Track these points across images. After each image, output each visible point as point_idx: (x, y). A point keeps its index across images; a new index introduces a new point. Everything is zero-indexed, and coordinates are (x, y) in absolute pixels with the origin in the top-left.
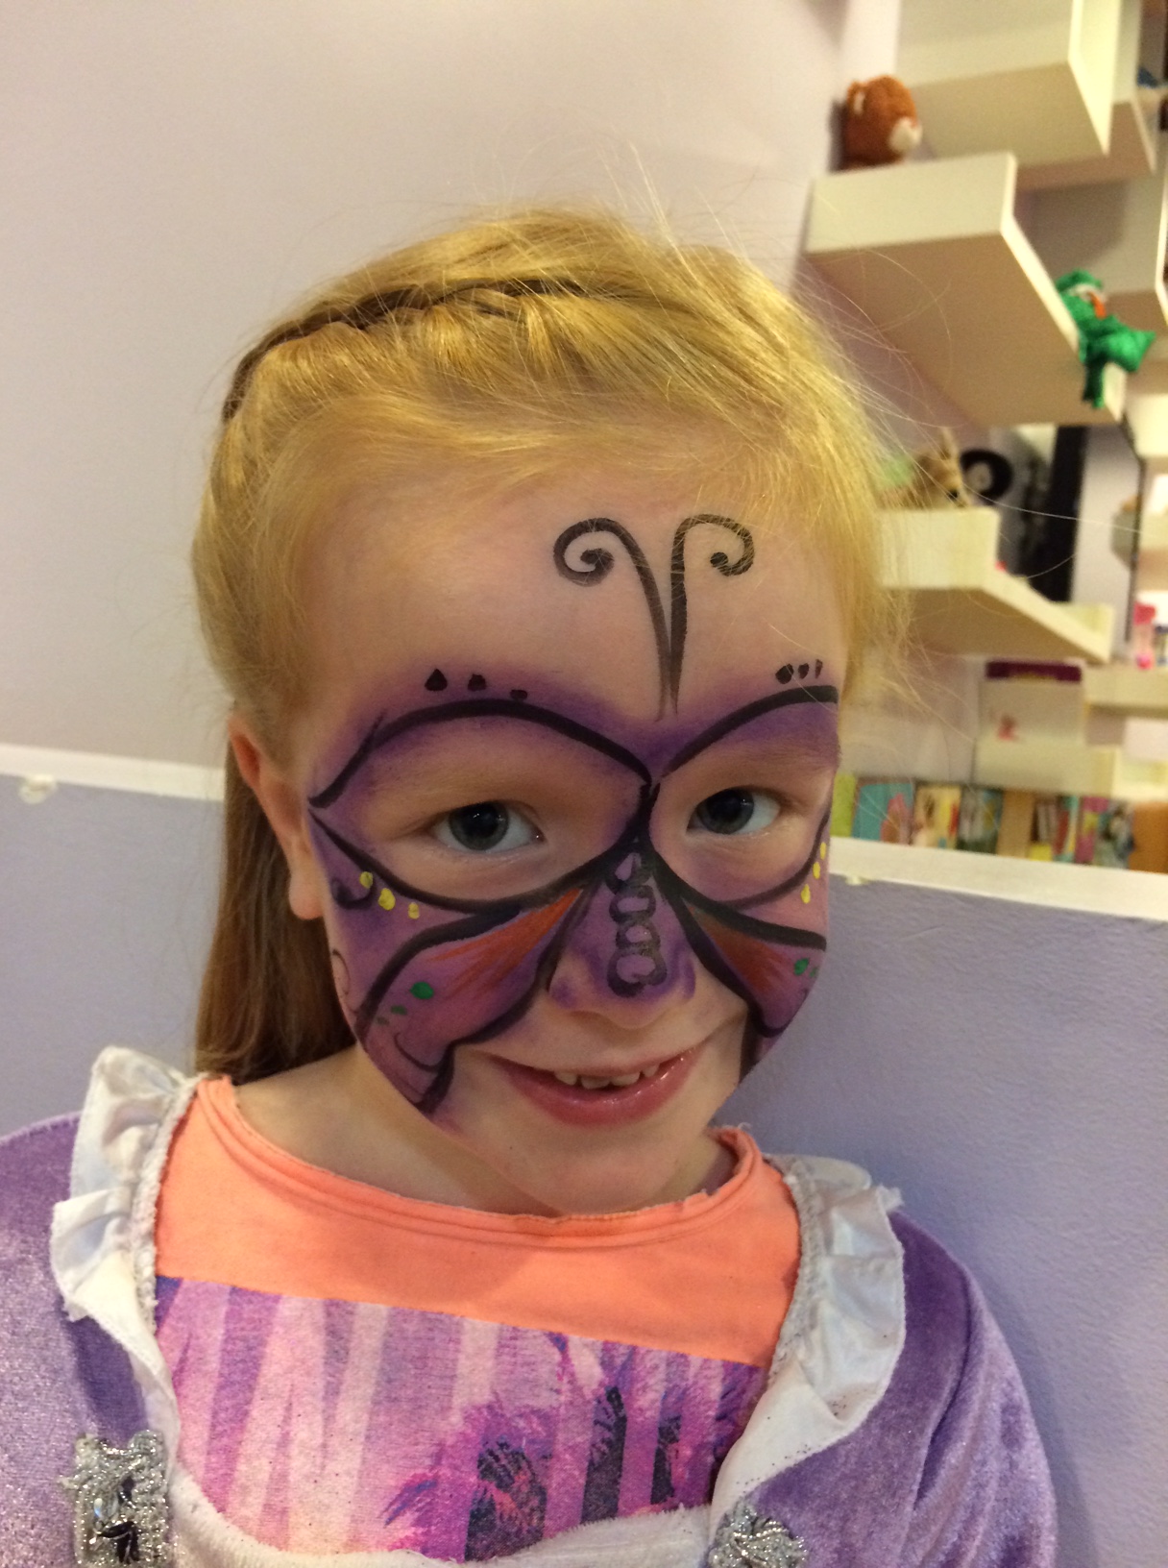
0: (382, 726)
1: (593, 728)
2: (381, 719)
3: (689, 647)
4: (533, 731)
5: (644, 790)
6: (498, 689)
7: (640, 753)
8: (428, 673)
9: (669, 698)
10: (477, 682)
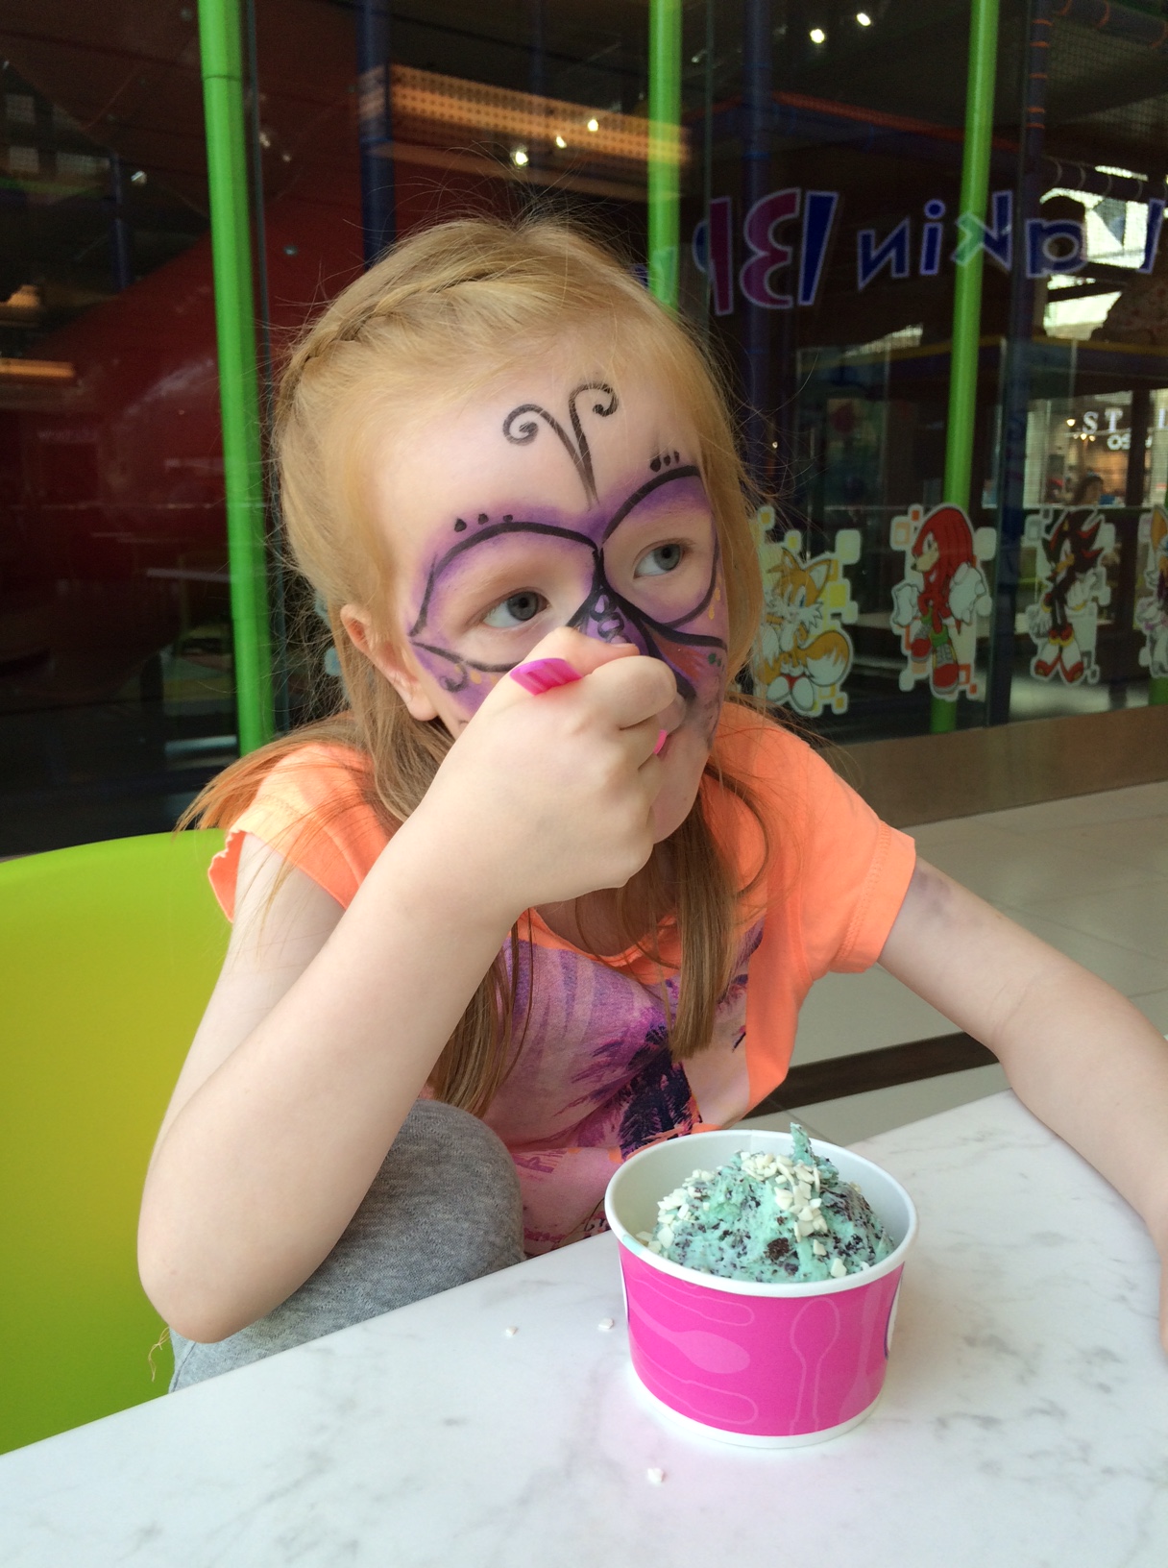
0: (437, 562)
1: (555, 525)
2: (435, 559)
3: (594, 462)
4: (522, 537)
5: (595, 554)
6: (496, 519)
7: (584, 531)
8: (454, 522)
9: (592, 497)
10: (483, 518)
